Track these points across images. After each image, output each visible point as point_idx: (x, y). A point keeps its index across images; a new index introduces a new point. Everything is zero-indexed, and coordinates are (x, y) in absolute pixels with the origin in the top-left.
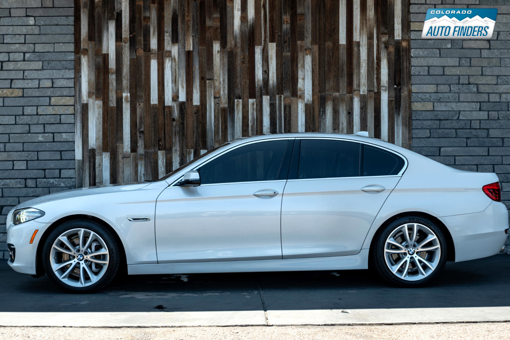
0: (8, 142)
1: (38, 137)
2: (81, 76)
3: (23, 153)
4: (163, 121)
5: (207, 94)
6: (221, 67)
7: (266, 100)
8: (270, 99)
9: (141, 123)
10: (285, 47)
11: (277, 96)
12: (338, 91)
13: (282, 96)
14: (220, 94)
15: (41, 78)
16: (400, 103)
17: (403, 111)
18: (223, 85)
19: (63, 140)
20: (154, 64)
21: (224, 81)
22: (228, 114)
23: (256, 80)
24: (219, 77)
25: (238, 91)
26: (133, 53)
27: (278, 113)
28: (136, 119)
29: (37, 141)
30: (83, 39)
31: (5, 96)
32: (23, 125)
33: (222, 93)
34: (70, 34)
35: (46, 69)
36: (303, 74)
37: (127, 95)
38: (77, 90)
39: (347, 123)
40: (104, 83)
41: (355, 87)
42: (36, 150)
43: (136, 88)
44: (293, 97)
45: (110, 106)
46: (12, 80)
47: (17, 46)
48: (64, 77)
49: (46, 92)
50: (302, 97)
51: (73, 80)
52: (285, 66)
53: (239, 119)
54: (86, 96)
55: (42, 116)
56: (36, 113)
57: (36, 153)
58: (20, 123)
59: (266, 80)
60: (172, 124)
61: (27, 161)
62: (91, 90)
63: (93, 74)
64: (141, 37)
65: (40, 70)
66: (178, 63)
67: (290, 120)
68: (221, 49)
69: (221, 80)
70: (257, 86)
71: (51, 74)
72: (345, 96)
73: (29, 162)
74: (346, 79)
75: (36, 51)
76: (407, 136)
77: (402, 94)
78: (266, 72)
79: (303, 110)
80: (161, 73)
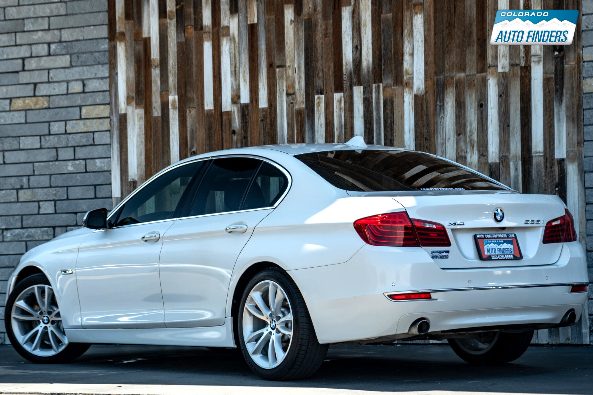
0: (32, 174)
1: (67, 166)
2: (117, 74)
3: (50, 189)
4: (221, 134)
5: (278, 89)
6: (296, 45)
7: (358, 92)
8: (364, 92)
9: (193, 139)
10: (384, 5)
11: (374, 86)
12: (463, 70)
13: (381, 85)
14: (294, 88)
15: (70, 79)
16: (563, 81)
17: (568, 96)
18: (298, 74)
19: (96, 169)
20: (208, 47)
21: (299, 67)
22: (306, 119)
23: (344, 63)
24: (293, 61)
25: (319, 82)
26: (181, 33)
27: (375, 113)
28: (186, 134)
29: (66, 172)
30: (119, 17)
31: (28, 108)
32: (48, 150)
33: (297, 86)
34: (103, 12)
35: (76, 66)
36: (411, 47)
37: (175, 99)
38: (113, 94)
39: (478, 123)
40: (146, 82)
41: (490, 60)
42: (66, 185)
43: (185, 87)
44: (397, 86)
45: (154, 116)
46: (35, 84)
47: (40, 34)
48: (98, 76)
49: (76, 100)
50: (409, 85)
51: (108, 80)
52: (384, 36)
53: (321, 125)
54: (124, 103)
55: (72, 135)
56: (64, 130)
57: (66, 189)
58: (46, 147)
59: (358, 62)
60: (232, 139)
61: (55, 201)
62: (130, 94)
63: (132, 69)
64: (190, 8)
65: (68, 68)
66: (239, 43)
67: (392, 123)
68: (295, 17)
69: (296, 66)
70: (344, 73)
71: (81, 73)
72: (474, 77)
73: (58, 202)
74: (475, 48)
75: (63, 39)
76: (575, 137)
77: (566, 66)
78: (358, 49)
79: (411, 105)
80: (217, 62)
